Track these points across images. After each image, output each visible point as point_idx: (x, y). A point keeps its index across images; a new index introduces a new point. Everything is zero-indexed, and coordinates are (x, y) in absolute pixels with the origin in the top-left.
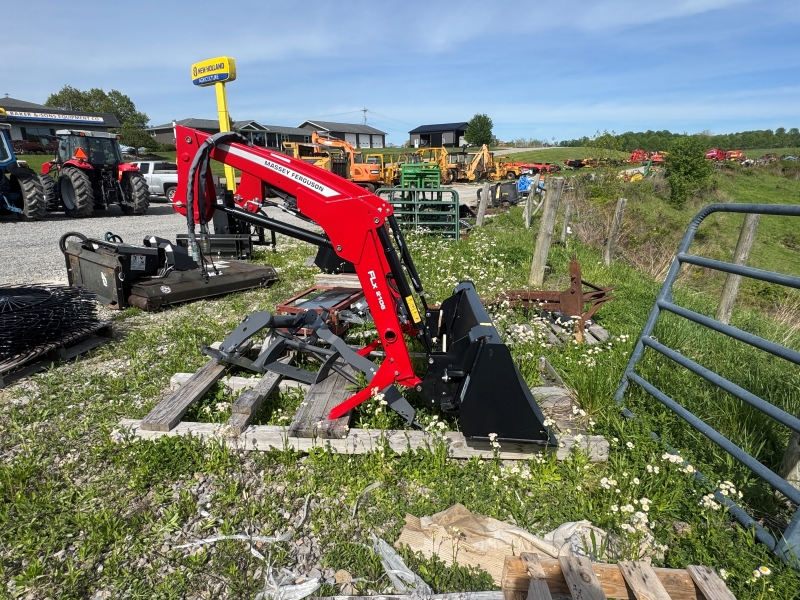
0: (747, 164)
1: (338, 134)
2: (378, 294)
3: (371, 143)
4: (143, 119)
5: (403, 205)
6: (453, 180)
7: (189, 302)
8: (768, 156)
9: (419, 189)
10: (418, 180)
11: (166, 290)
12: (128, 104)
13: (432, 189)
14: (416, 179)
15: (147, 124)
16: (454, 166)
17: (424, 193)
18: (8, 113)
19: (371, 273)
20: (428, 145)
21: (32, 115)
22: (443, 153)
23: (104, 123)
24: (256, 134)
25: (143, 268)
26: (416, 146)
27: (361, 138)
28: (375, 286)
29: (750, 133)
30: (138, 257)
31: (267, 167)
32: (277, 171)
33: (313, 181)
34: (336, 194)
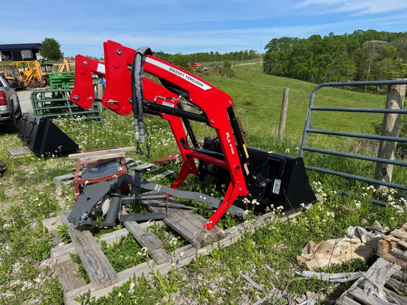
0: (206, 70)
2: (231, 145)
5: (54, 102)
8: (212, 66)
16: (44, 74)
19: (227, 134)
28: (229, 141)
29: (200, 54)
31: (171, 71)
32: (177, 74)
33: (197, 80)
34: (210, 88)
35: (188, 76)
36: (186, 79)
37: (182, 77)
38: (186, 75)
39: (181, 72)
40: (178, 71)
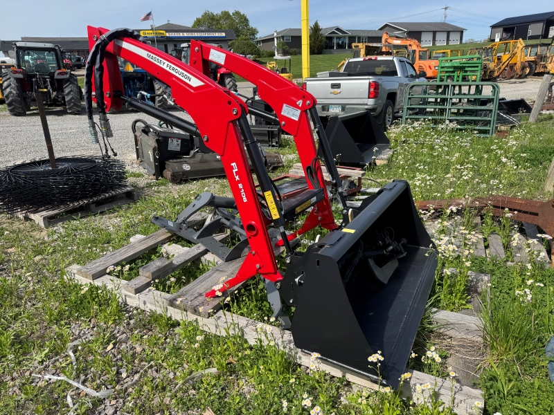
1: (415, 34)
2: (240, 186)
3: (448, 40)
4: (254, 32)
5: (436, 99)
6: (529, 74)
7: (203, 179)
9: (455, 83)
10: (455, 74)
11: (187, 167)
12: (244, 20)
13: (470, 83)
14: (453, 72)
15: (256, 36)
16: (532, 58)
17: (460, 87)
18: (167, 35)
19: (234, 164)
20: (511, 37)
21: (181, 35)
22: (519, 45)
23: (225, 37)
24: (339, 38)
25: (178, 149)
26: (497, 40)
27: (438, 36)
28: (237, 178)
30: (175, 140)
31: (149, 59)
32: (156, 63)
33: (183, 71)
34: (202, 84)
35: (170, 64)
36: (168, 69)
37: (162, 66)
38: (167, 63)
39: (160, 59)
40: (157, 57)
